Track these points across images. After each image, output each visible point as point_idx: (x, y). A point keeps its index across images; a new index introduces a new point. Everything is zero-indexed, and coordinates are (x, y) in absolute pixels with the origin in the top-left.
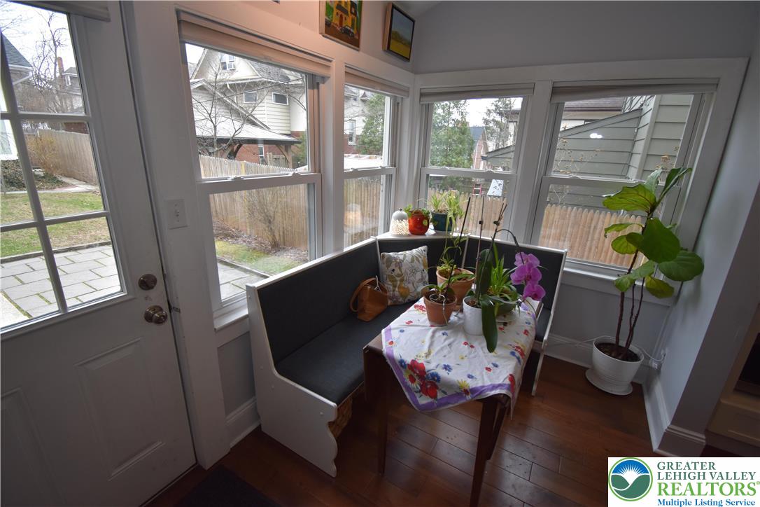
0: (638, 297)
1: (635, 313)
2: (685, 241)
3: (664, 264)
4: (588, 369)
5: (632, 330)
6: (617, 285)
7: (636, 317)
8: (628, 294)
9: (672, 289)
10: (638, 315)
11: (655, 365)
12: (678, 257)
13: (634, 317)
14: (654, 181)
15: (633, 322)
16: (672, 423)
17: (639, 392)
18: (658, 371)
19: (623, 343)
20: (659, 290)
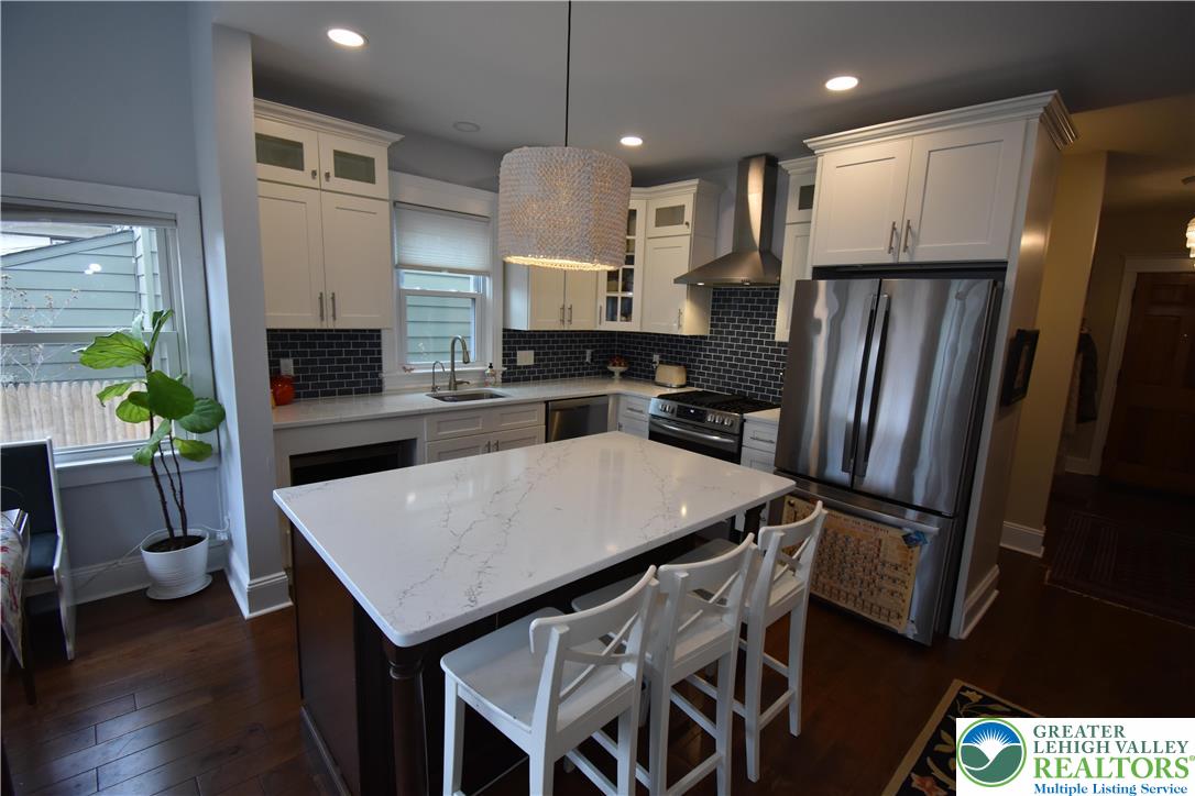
0: (173, 469)
1: (177, 488)
2: (200, 389)
3: (185, 419)
4: (147, 589)
5: (182, 510)
6: (139, 461)
7: (181, 492)
8: (161, 470)
9: (209, 446)
10: (181, 488)
11: (223, 537)
12: (196, 409)
13: (178, 493)
14: (139, 327)
15: (179, 500)
16: (251, 578)
17: (220, 578)
18: (230, 541)
19: (178, 532)
20: (197, 453)
